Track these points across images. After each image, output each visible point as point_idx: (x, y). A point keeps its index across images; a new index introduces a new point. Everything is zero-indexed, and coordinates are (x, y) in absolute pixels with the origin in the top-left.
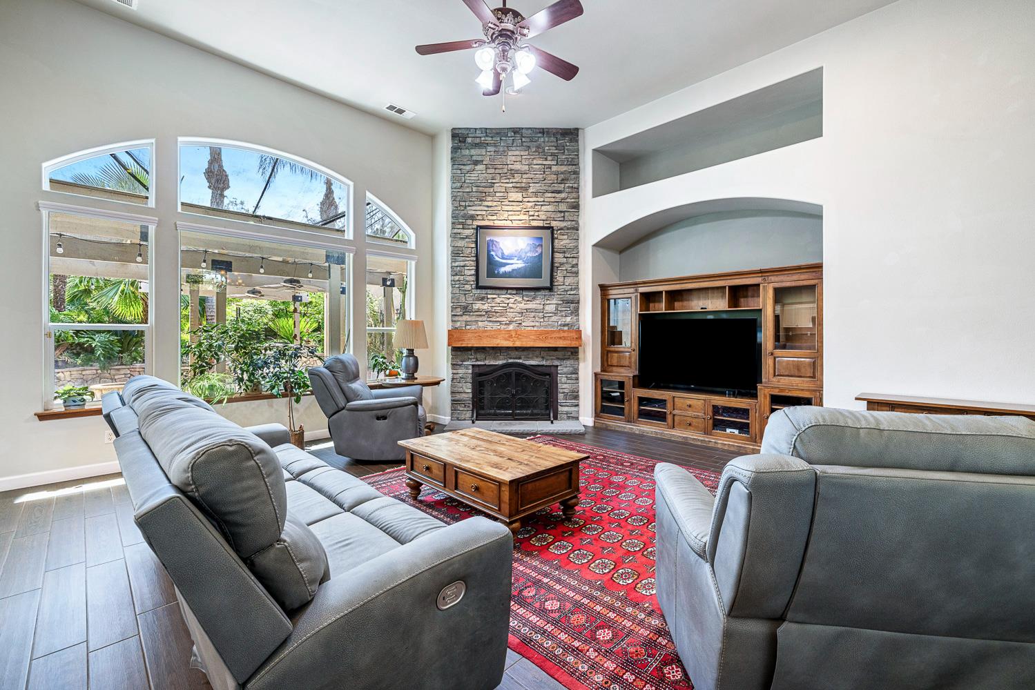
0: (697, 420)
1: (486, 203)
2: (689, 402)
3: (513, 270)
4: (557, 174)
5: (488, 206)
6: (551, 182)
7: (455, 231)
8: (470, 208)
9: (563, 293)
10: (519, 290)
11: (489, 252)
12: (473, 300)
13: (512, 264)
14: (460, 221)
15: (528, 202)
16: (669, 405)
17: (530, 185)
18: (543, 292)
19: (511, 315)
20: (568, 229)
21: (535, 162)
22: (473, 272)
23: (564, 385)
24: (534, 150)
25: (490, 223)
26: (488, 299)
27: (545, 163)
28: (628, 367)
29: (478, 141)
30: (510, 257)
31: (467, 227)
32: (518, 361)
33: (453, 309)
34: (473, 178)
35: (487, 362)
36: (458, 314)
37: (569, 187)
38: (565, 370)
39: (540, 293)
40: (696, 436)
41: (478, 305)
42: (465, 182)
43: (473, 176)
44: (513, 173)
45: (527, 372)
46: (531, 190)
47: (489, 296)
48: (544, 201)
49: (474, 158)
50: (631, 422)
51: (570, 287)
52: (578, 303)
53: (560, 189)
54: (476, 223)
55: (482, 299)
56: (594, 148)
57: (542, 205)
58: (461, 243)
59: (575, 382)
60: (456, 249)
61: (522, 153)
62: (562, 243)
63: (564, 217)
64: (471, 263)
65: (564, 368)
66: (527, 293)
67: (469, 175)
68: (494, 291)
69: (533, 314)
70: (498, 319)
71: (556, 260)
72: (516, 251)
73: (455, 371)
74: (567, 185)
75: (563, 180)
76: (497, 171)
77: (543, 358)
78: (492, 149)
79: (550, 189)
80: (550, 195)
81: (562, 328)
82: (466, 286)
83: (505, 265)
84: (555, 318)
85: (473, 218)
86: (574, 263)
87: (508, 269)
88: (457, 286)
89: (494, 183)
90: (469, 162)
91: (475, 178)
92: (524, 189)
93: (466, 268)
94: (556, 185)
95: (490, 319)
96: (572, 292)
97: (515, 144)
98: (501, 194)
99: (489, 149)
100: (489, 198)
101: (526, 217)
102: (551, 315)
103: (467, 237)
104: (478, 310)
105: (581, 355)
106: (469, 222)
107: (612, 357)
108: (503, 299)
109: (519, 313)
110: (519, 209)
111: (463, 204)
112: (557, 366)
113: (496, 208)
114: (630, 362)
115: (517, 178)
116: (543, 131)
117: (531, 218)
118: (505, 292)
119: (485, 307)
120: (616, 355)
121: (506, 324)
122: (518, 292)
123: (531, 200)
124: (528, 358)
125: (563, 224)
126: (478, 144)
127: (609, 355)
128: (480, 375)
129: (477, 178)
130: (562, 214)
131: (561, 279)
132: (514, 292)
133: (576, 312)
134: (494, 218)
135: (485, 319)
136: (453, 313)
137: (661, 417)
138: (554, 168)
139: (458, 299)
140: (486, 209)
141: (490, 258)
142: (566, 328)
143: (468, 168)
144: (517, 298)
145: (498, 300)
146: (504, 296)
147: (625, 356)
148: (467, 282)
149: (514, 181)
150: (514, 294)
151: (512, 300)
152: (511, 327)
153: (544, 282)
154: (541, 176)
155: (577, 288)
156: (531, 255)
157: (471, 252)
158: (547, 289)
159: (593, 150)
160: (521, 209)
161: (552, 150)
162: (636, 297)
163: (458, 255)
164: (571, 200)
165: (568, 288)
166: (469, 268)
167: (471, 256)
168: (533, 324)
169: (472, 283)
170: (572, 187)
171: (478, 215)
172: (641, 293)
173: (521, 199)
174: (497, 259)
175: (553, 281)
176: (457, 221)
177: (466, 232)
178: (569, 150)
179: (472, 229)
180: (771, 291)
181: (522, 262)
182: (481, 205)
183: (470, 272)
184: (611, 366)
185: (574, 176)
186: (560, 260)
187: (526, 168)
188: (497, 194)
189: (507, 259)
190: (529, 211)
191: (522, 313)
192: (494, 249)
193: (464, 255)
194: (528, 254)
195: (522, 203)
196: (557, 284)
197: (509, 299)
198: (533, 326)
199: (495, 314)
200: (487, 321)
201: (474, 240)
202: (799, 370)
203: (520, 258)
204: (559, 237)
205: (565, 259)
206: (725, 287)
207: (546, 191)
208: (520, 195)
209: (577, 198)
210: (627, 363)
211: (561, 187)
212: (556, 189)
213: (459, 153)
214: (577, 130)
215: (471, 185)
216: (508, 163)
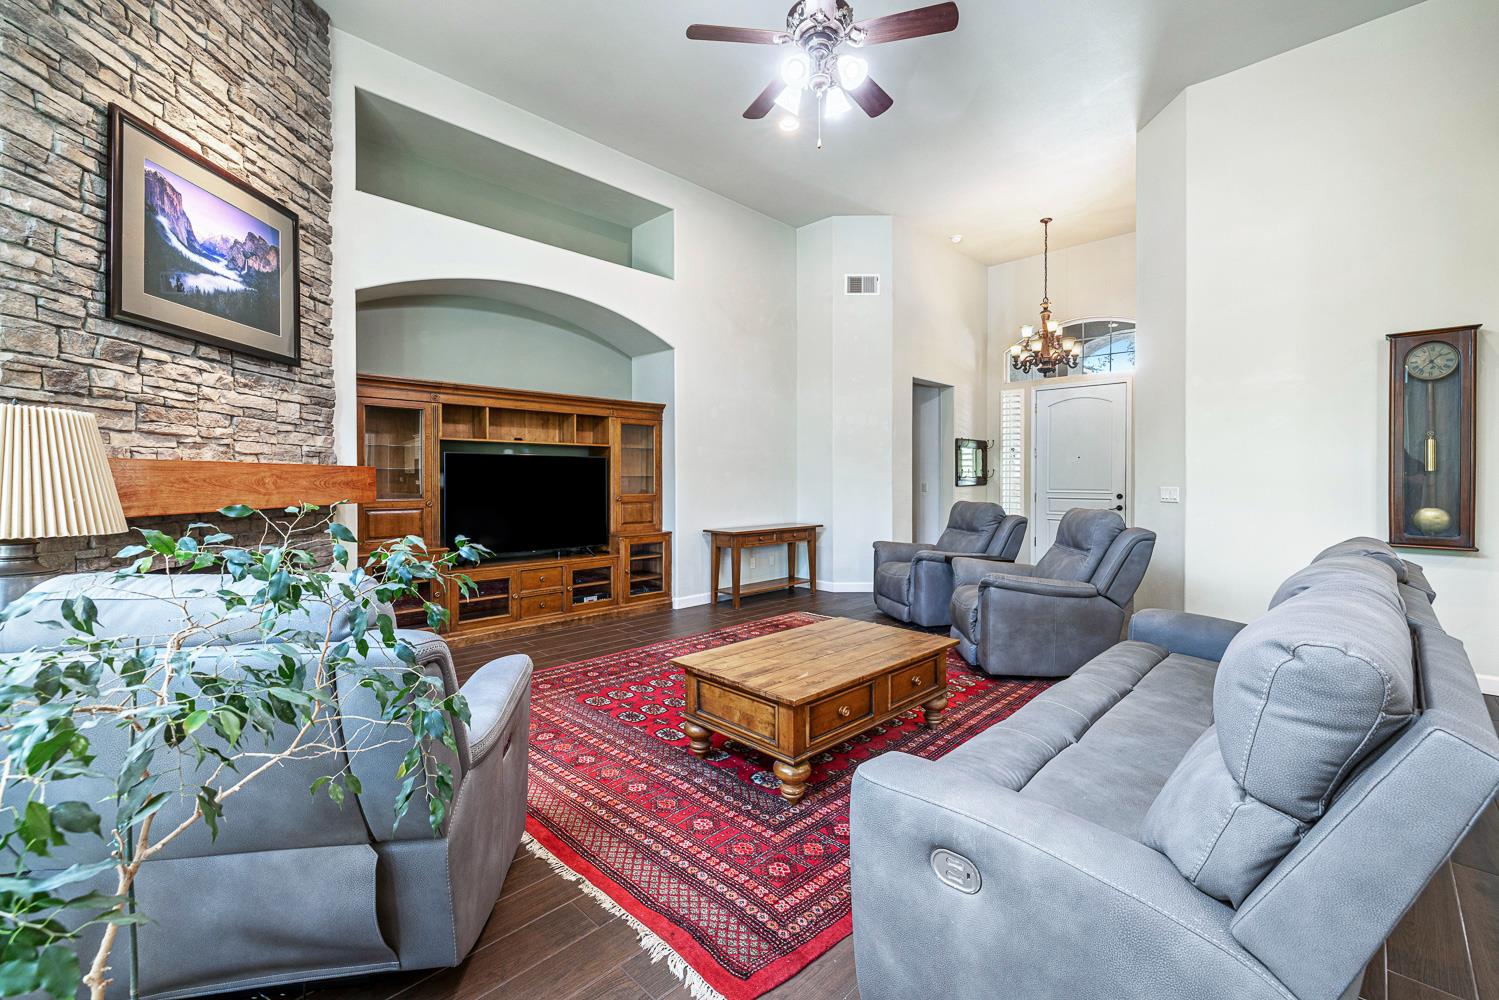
0: (552, 597)
1: (133, 48)
2: (542, 575)
3: (218, 293)
4: (295, 89)
5: (137, 58)
6: (285, 100)
7: (18, 73)
8: (72, 21)
9: (309, 380)
10: (230, 350)
11: (150, 211)
12: (91, 355)
13: (215, 274)
14: (40, 45)
15: (241, 118)
17: (246, 76)
18: (274, 370)
19: (207, 419)
20: (316, 233)
21: (256, 24)
22: (92, 258)
26: (141, 358)
27: (274, 43)
28: (418, 535)
30: (210, 252)
33: (10, 372)
36: (36, 395)
37: (315, 138)
39: (268, 371)
40: (554, 619)
41: (110, 376)
44: (206, 11)
46: (249, 90)
47: (148, 353)
52: (333, 406)
53: (302, 131)
54: (97, 92)
55: (124, 358)
56: (357, 85)
57: (270, 147)
58: (39, 131)
62: (309, 263)
63: (310, 202)
64: (88, 222)
66: (244, 365)
68: (161, 340)
69: (256, 423)
70: (174, 429)
71: (302, 300)
72: (225, 240)
74: (313, 130)
75: (305, 112)
79: (285, 117)
80: (284, 132)
81: (310, 460)
82: (65, 299)
83: (199, 270)
84: (294, 438)
85: (85, 61)
86: (327, 316)
87: (204, 284)
88: (26, 288)
92: (233, 78)
93: (62, 231)
94: (294, 115)
95: (152, 427)
96: (324, 381)
98: (178, 51)
100: (140, 37)
101: (235, 156)
102: (289, 428)
103: (69, 124)
104: (112, 394)
106: (77, 74)
107: (379, 521)
108: (187, 370)
109: (226, 416)
110: (223, 123)
113: (161, 81)
114: (422, 529)
115: (216, 33)
117: (249, 166)
118: (188, 348)
119: (134, 384)
120: (389, 515)
121: (193, 445)
122: (224, 356)
123: (248, 117)
125: (309, 219)
130: (305, 194)
132: (215, 355)
133: (328, 428)
134: (157, 108)
135: (128, 422)
137: (502, 607)
138: (291, 73)
139: (32, 340)
140: (132, 65)
141: (153, 231)
142: (315, 461)
144: (220, 373)
145: (172, 370)
146: (188, 361)
147: (411, 517)
148: (68, 287)
149: (211, 35)
150: (213, 360)
151: (209, 378)
152: (207, 454)
153: (281, 344)
154: (270, 72)
155: (331, 374)
156: (256, 266)
157: (87, 185)
158: (285, 364)
159: (357, 91)
160: (227, 129)
161: (287, 25)
162: (435, 410)
163: (30, 171)
164: (317, 169)
165: (319, 370)
166: (76, 236)
167: (82, 199)
168: (257, 448)
169: (88, 294)
170: (320, 141)
171: (101, 64)
172: (444, 405)
173: (225, 99)
174: (175, 242)
175: (298, 347)
176: (22, 37)
177: (64, 105)
178: (312, 48)
179: (82, 100)
180: (619, 427)
181: (237, 278)
182: (113, 40)
183: (81, 252)
184: (376, 538)
185: (322, 119)
186: (306, 302)
187: (236, 22)
188: (163, 39)
189: (200, 254)
190: (243, 146)
191: (232, 416)
192: (167, 208)
193: (57, 183)
194: (250, 262)
195: (227, 114)
196: (303, 356)
197: (201, 371)
198: (256, 455)
199: (162, 410)
200: (138, 430)
201: (97, 146)
202: (641, 515)
203: (232, 264)
204: (302, 245)
205: (312, 302)
206: (572, 415)
207: (276, 118)
208: (223, 86)
209: (329, 172)
210: (416, 528)
211: (303, 127)
212: (292, 123)
214: (327, 18)
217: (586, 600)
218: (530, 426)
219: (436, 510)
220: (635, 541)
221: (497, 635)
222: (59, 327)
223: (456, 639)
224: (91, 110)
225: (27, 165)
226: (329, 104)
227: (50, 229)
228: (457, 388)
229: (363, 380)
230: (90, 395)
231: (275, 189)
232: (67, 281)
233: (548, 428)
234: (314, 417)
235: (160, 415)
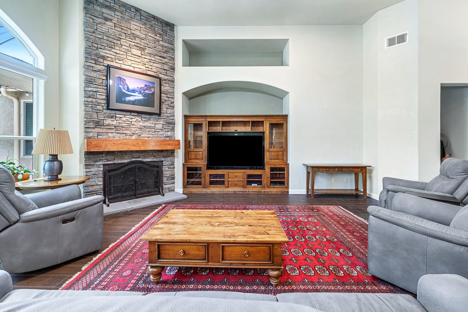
0: (240, 182)
2: (236, 174)
3: (136, 100)
4: (162, 46)
5: (116, 53)
6: (159, 50)
7: (89, 64)
8: (101, 50)
9: (166, 118)
10: (139, 113)
11: (117, 85)
12: (104, 117)
14: (93, 57)
15: (145, 58)
16: (226, 177)
17: (146, 48)
18: (154, 116)
19: (134, 129)
20: (169, 81)
21: (149, 34)
22: (104, 97)
23: (166, 172)
24: (149, 26)
25: (118, 66)
26: (116, 117)
27: (155, 37)
28: (202, 159)
29: (108, 4)
30: (134, 91)
31: (99, 63)
32: (139, 159)
33: (86, 122)
34: (104, 29)
35: (116, 162)
36: (91, 127)
37: (169, 57)
38: (167, 163)
39: (152, 117)
40: (240, 189)
41: (108, 121)
42: (96, 30)
43: (104, 28)
44: (135, 36)
45: (145, 166)
46: (147, 51)
47: (117, 116)
48: (155, 61)
49: (105, 15)
50: (206, 188)
51: (170, 115)
52: (174, 124)
53: (164, 56)
54: (106, 63)
55: (112, 117)
56: (183, 39)
57: (154, 63)
58: (93, 74)
59: (172, 169)
60: (89, 78)
61: (141, 26)
62: (165, 88)
63: (166, 73)
64: (103, 90)
65: (166, 162)
66: (145, 116)
67: (100, 26)
68: (121, 113)
69: (148, 130)
70: (124, 132)
71: (162, 98)
72: (138, 88)
73: (88, 170)
74: (168, 55)
75: (166, 51)
76: (123, 31)
77: (155, 157)
78: (120, 15)
79: (159, 54)
80: (158, 58)
81: (166, 138)
82: (98, 107)
83: (130, 96)
84: (161, 133)
85: (104, 58)
86: (172, 101)
87: (132, 99)
88: (90, 105)
89: (121, 38)
90: (100, 17)
91: (106, 30)
92: (142, 49)
93: (98, 93)
94: (162, 53)
95: (118, 132)
96: (171, 118)
97: (136, 18)
98: (127, 48)
99: (117, 13)
100: (117, 48)
101: (143, 67)
102: (159, 130)
103: (99, 71)
104: (109, 125)
105: (175, 154)
106: (101, 60)
107: (191, 154)
108: (128, 119)
109: (139, 128)
110: (139, 61)
111: (96, 46)
112: (163, 161)
113: (122, 56)
114: (202, 157)
115: (138, 41)
116: (154, 17)
117: (147, 69)
118: (129, 114)
119: (114, 123)
120: (194, 153)
121: (130, 135)
122: (138, 115)
123: (147, 57)
124: (145, 157)
125: (166, 77)
126: (108, 6)
127: (190, 153)
128: (109, 171)
129: (108, 31)
130: (166, 71)
131: (165, 110)
132: (136, 114)
133: (173, 129)
134: (121, 62)
135: (113, 131)
136: (86, 126)
137: (222, 183)
138: (161, 43)
139: (91, 116)
140: (115, 55)
142: (168, 139)
143: (99, 20)
144: (138, 119)
145: (124, 119)
147: (199, 154)
148: (99, 104)
149: (135, 41)
150: (136, 116)
151: (134, 120)
152: (134, 137)
153: (155, 110)
154: (153, 45)
155: (174, 116)
156: (147, 92)
157: (104, 83)
158: (157, 115)
161: (160, 31)
162: (206, 123)
163: (91, 82)
164: (169, 64)
166: (100, 93)
167: (102, 86)
168: (148, 136)
169: (104, 105)
170: (171, 57)
171: (108, 57)
172: (208, 121)
173: (140, 55)
174: (124, 91)
175: (161, 110)
176: (90, 57)
177: (98, 67)
178: (168, 34)
179: (103, 66)
180: (268, 125)
181: (141, 96)
182: (110, 51)
183: (102, 96)
184: (191, 159)
185: (172, 51)
186: (165, 98)
187: (144, 36)
188: (123, 47)
189: (131, 92)
190: (145, 64)
191: (141, 128)
192: (122, 84)
193: (96, 84)
194: (145, 91)
195: (141, 58)
196: (163, 112)
197: (132, 118)
198: (148, 137)
199: (121, 128)
200: (115, 132)
201: (105, 74)
202: (278, 157)
203: (140, 93)
204: (163, 84)
205: (167, 98)
206: (250, 121)
207: (156, 55)
208: (139, 52)
209: (174, 64)
210: (201, 157)
211: (165, 55)
212: (161, 55)
213: (91, 6)
214: (174, 25)
215: (102, 33)
216: (131, 29)
217: (253, 185)
218: (240, 126)
219: (206, 152)
220: (272, 166)
221: (219, 191)
222: (97, 112)
223: (208, 190)
224: (104, 67)
225: (90, 81)
226: (174, 47)
227: (95, 93)
228: (212, 117)
229: (185, 117)
230: (104, 126)
231: (155, 72)
232: (99, 103)
233: (246, 126)
234: (167, 127)
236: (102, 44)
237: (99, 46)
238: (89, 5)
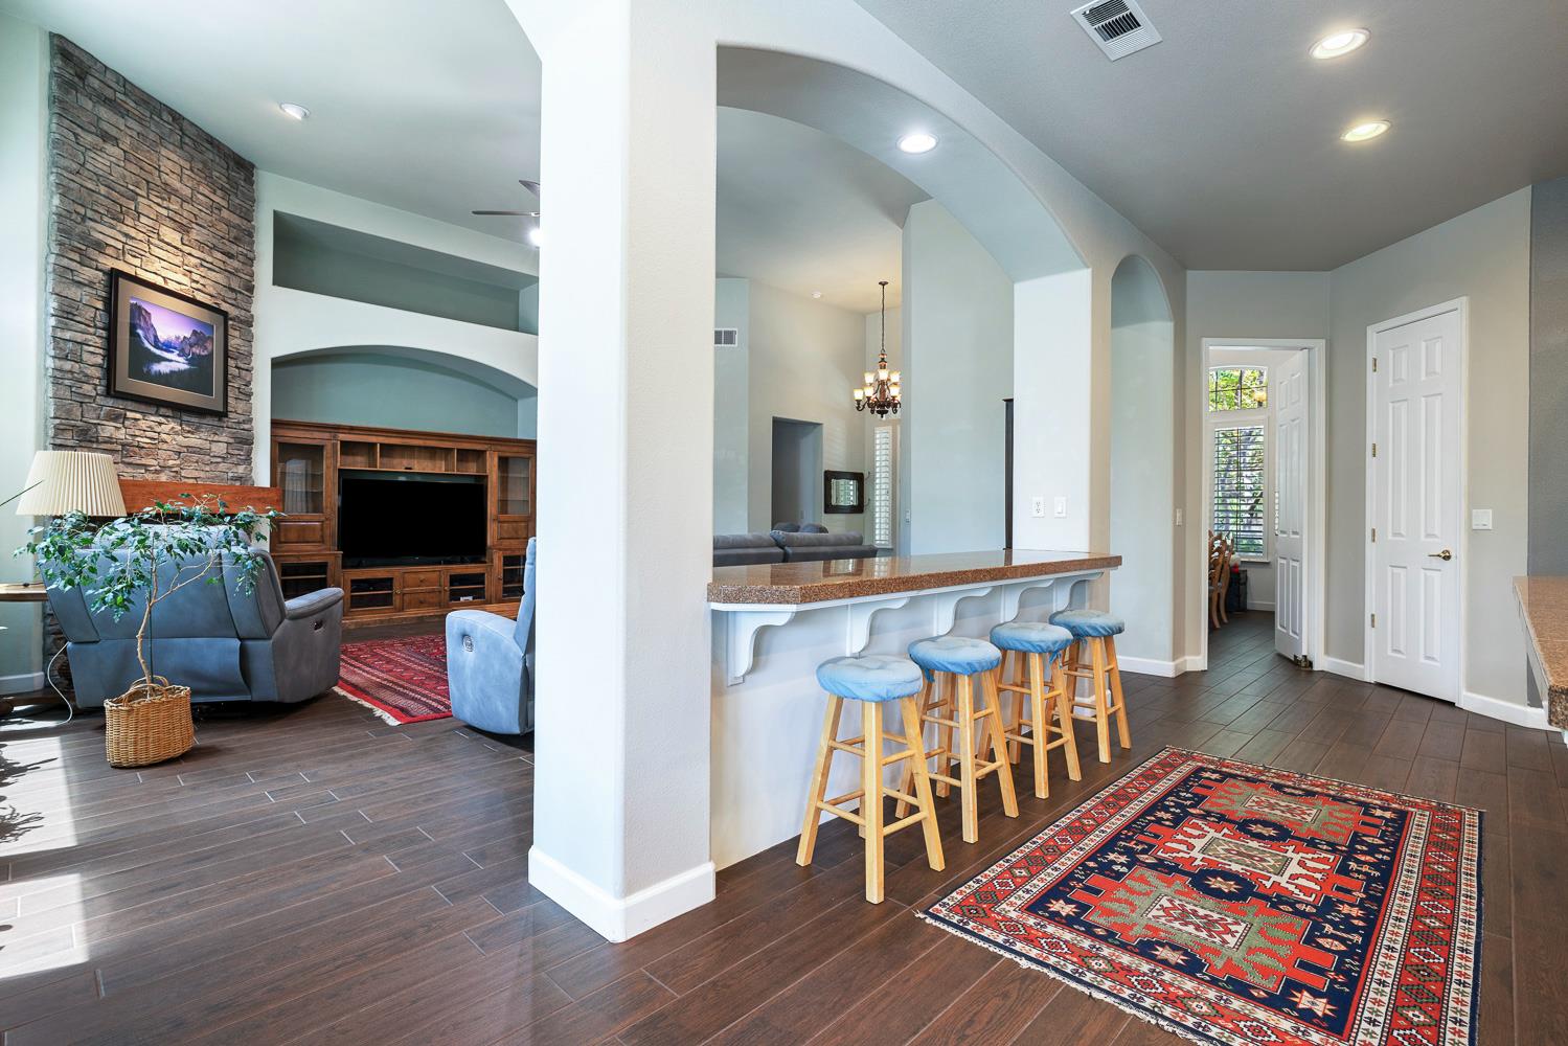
0: (431, 595)
1: (125, 229)
2: (422, 577)
3: (172, 372)
4: (228, 224)
5: (127, 235)
6: (221, 234)
7: (65, 262)
8: (92, 224)
9: (235, 426)
10: (178, 410)
11: (133, 327)
12: (98, 418)
13: (171, 361)
14: (76, 244)
15: (190, 254)
16: (396, 584)
17: (193, 225)
18: (209, 420)
19: (164, 455)
20: (241, 322)
21: (201, 189)
22: (101, 360)
24: (199, 166)
25: (132, 271)
26: (125, 418)
27: (213, 197)
28: (320, 541)
29: (109, 93)
30: (168, 347)
31: (87, 262)
33: (55, 431)
34: (100, 166)
36: (70, 443)
37: (242, 254)
39: (205, 421)
40: (432, 612)
41: (108, 430)
42: (83, 165)
43: (101, 163)
44: (168, 192)
46: (194, 235)
47: (130, 415)
48: (211, 263)
49: (104, 126)
52: (252, 443)
53: (232, 252)
54: (108, 262)
55: (116, 418)
56: (280, 209)
57: (209, 269)
58: (74, 293)
60: (66, 301)
61: (182, 162)
62: (235, 343)
63: (236, 300)
64: (97, 340)
66: (189, 419)
67: (93, 155)
68: (137, 406)
69: (196, 457)
70: (144, 461)
71: (229, 369)
72: (178, 338)
74: (240, 249)
75: (235, 238)
76: (142, 174)
78: (138, 128)
79: (221, 246)
80: (219, 255)
81: (233, 482)
82: (86, 386)
83: (161, 359)
84: (223, 467)
85: (100, 247)
86: (248, 379)
87: (164, 368)
88: (67, 382)
89: (137, 194)
90: (93, 129)
91: (105, 168)
92: (184, 229)
93: (86, 347)
94: (227, 242)
95: (131, 460)
96: (245, 426)
97: (172, 140)
98: (150, 222)
99: (131, 123)
100: (129, 221)
101: (185, 280)
102: (219, 460)
103: (90, 284)
104: (110, 440)
106: (94, 254)
107: (285, 529)
108: (152, 424)
109: (176, 452)
110: (177, 261)
111: (82, 211)
113: (140, 245)
114: (322, 537)
115: (175, 204)
116: (212, 141)
117: (194, 285)
118: (153, 410)
119: (121, 435)
120: (295, 526)
121: (155, 471)
122: (176, 413)
123: (194, 252)
125: (236, 312)
126: (110, 100)
129: (108, 170)
130: (234, 295)
131: (234, 402)
132: (170, 413)
133: (248, 460)
134: (137, 262)
135: (117, 458)
136: (58, 442)
137: (387, 600)
138: (225, 214)
139: (69, 412)
140: (124, 239)
141: (134, 340)
142: (238, 484)
143: (90, 138)
144: (172, 425)
145: (143, 424)
146: (153, 418)
147: (314, 528)
148: (87, 379)
149: (171, 206)
151: (166, 428)
152: (163, 478)
153: (213, 401)
154: (209, 218)
155: (250, 420)
157: (98, 318)
158: (216, 416)
159: (275, 212)
160: (179, 264)
161: (223, 182)
162: (334, 445)
163: (70, 316)
164: (243, 276)
165: (242, 418)
166: (91, 349)
167: (95, 327)
168: (196, 474)
169: (97, 382)
170: (246, 255)
171: (107, 244)
172: (342, 442)
173: (179, 245)
174: (147, 345)
175: (226, 403)
176: (67, 241)
177: (87, 274)
178: (242, 192)
179: (97, 269)
180: (496, 460)
181: (184, 361)
182: (113, 227)
183: (94, 357)
184: (285, 543)
185: (247, 239)
186: (233, 371)
187: (188, 192)
188: (143, 219)
189: (162, 349)
190: (191, 272)
191: (180, 453)
192: (142, 324)
193: (83, 320)
195: (180, 254)
196: (230, 409)
197: (160, 424)
198: (196, 478)
199: (137, 450)
200: (123, 462)
201: (104, 294)
202: (516, 532)
203: (182, 353)
204: (231, 331)
205: (237, 370)
206: (452, 449)
207: (214, 247)
208: (178, 236)
209: (252, 275)
210: (318, 536)
211: (234, 249)
212: (227, 249)
213: (70, 98)
214: (253, 166)
215: (95, 178)
216: (162, 169)
217: (462, 599)
218: (421, 459)
219: (335, 522)
220: (508, 553)
221: (382, 621)
222: (82, 403)
224: (101, 274)
225: (68, 313)
226: (253, 227)
227: (79, 347)
228: (351, 429)
229: (275, 424)
230: (97, 442)
231: (212, 296)
232: (87, 376)
233: (434, 458)
234: (236, 452)
235: (135, 452)
236: (95, 208)
237: (90, 214)
238: (68, 93)
